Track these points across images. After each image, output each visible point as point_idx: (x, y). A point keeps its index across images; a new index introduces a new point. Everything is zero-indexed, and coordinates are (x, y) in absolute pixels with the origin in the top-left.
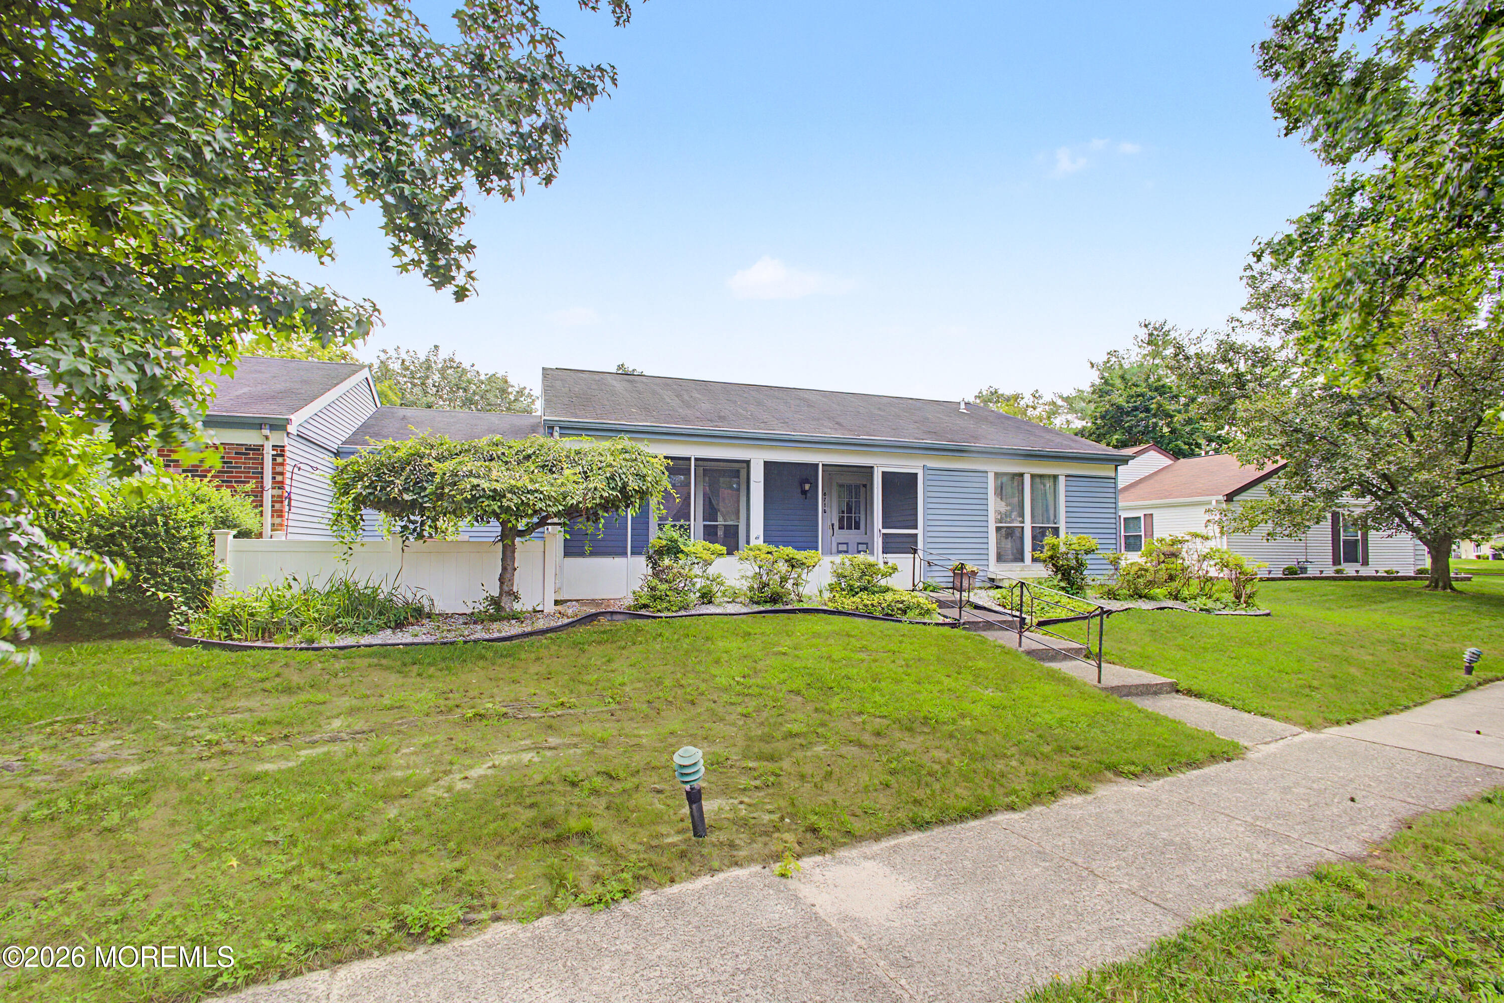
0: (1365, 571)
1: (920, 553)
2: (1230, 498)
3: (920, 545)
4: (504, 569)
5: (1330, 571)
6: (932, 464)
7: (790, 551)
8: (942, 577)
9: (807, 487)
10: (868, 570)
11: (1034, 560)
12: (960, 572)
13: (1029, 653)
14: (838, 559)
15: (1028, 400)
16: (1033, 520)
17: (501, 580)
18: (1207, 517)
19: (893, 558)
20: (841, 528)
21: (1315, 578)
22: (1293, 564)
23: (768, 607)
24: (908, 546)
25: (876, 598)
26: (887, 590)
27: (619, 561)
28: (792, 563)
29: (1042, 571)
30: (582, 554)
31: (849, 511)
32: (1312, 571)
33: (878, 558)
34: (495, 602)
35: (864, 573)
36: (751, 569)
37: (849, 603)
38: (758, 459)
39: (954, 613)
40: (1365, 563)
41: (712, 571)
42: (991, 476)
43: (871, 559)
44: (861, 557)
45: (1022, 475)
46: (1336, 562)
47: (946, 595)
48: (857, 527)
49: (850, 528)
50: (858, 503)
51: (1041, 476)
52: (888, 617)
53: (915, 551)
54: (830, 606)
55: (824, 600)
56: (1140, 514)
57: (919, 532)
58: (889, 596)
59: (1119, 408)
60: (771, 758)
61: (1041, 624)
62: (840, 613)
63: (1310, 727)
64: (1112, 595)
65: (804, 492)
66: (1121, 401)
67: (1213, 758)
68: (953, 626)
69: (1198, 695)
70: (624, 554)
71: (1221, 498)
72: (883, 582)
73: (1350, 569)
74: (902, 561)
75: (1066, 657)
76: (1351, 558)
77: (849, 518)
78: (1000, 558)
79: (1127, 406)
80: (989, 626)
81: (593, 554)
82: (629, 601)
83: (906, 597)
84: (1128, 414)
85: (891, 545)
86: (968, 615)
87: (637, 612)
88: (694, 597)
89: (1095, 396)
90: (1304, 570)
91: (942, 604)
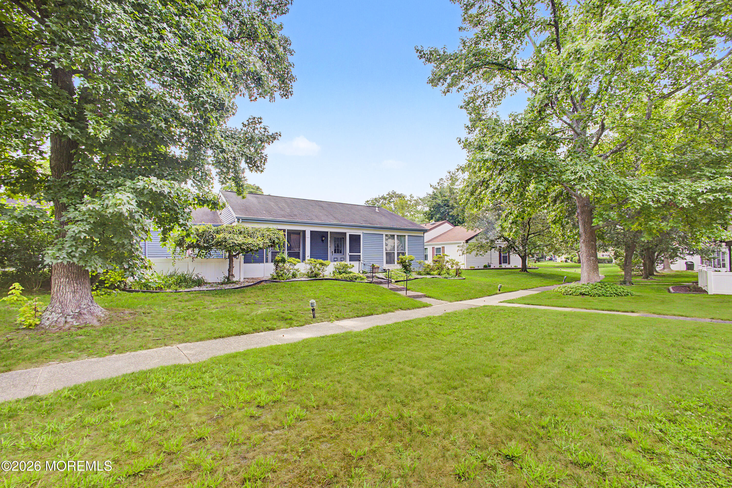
0: (508, 266)
1: (362, 261)
2: (467, 241)
3: (361, 259)
4: (230, 267)
5: (498, 266)
6: (365, 232)
7: (321, 261)
8: (368, 269)
9: (324, 238)
10: (346, 266)
11: (398, 263)
12: (373, 267)
13: (391, 289)
14: (335, 263)
15: (408, 198)
16: (398, 250)
17: (229, 271)
18: (458, 248)
19: (353, 263)
20: (335, 252)
21: (493, 269)
22: (487, 264)
23: (314, 278)
24: (358, 259)
25: (347, 275)
26: (351, 272)
27: (261, 265)
28: (322, 264)
29: (399, 267)
30: (250, 262)
31: (338, 247)
32: (492, 267)
33: (348, 262)
34: (228, 278)
35: (344, 268)
36: (308, 267)
37: (339, 277)
38: (308, 230)
39: (371, 279)
40: (509, 263)
41: (296, 267)
42: (384, 236)
43: (346, 263)
44: (343, 263)
45: (394, 235)
46: (500, 263)
47: (369, 275)
48: (341, 252)
49: (338, 252)
50: (341, 244)
51: (401, 236)
52: (351, 281)
53: (360, 261)
54: (334, 278)
55: (331, 276)
56: (440, 247)
57: (361, 254)
58: (351, 274)
59: (439, 205)
60: (325, 308)
61: (396, 282)
62: (336, 280)
63: (451, 302)
64: (419, 274)
65: (323, 241)
66: (439, 202)
67: (424, 307)
68: (370, 283)
69: (430, 297)
70: (263, 262)
71: (464, 241)
72: (349, 270)
73: (503, 265)
74: (356, 264)
75: (401, 290)
76: (505, 262)
77: (338, 250)
78: (387, 263)
79: (442, 204)
80: (381, 283)
81: (254, 262)
82: (270, 277)
83: (357, 275)
84: (442, 207)
85: (352, 259)
86: (375, 280)
87: (273, 280)
88: (291, 275)
89: (431, 199)
90: (490, 266)
91: (368, 277)
